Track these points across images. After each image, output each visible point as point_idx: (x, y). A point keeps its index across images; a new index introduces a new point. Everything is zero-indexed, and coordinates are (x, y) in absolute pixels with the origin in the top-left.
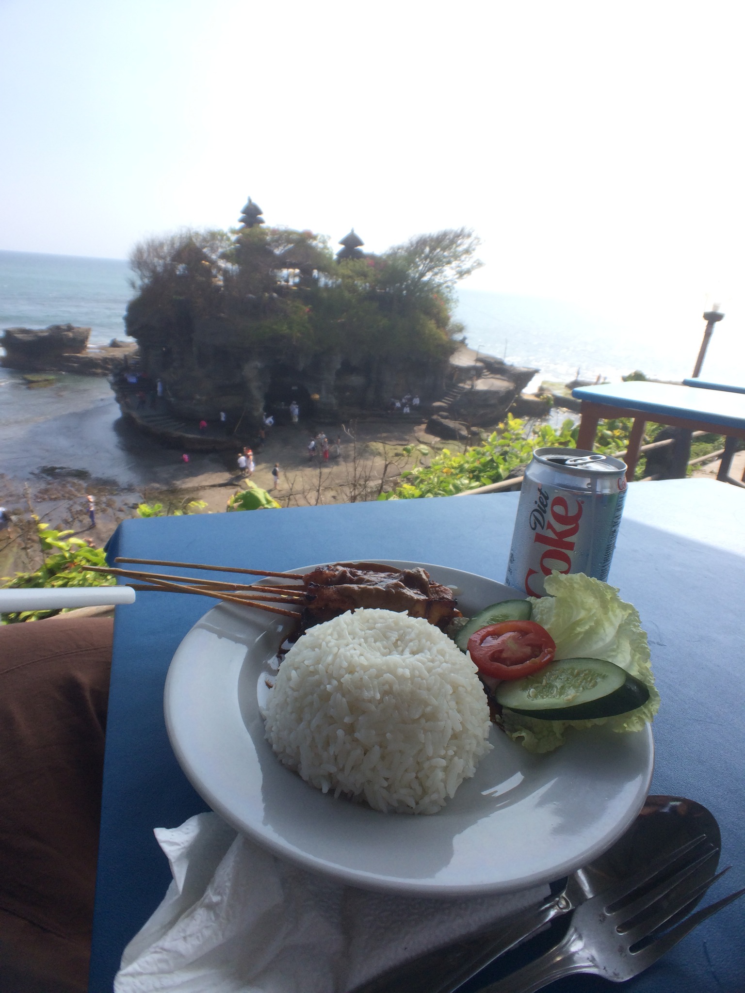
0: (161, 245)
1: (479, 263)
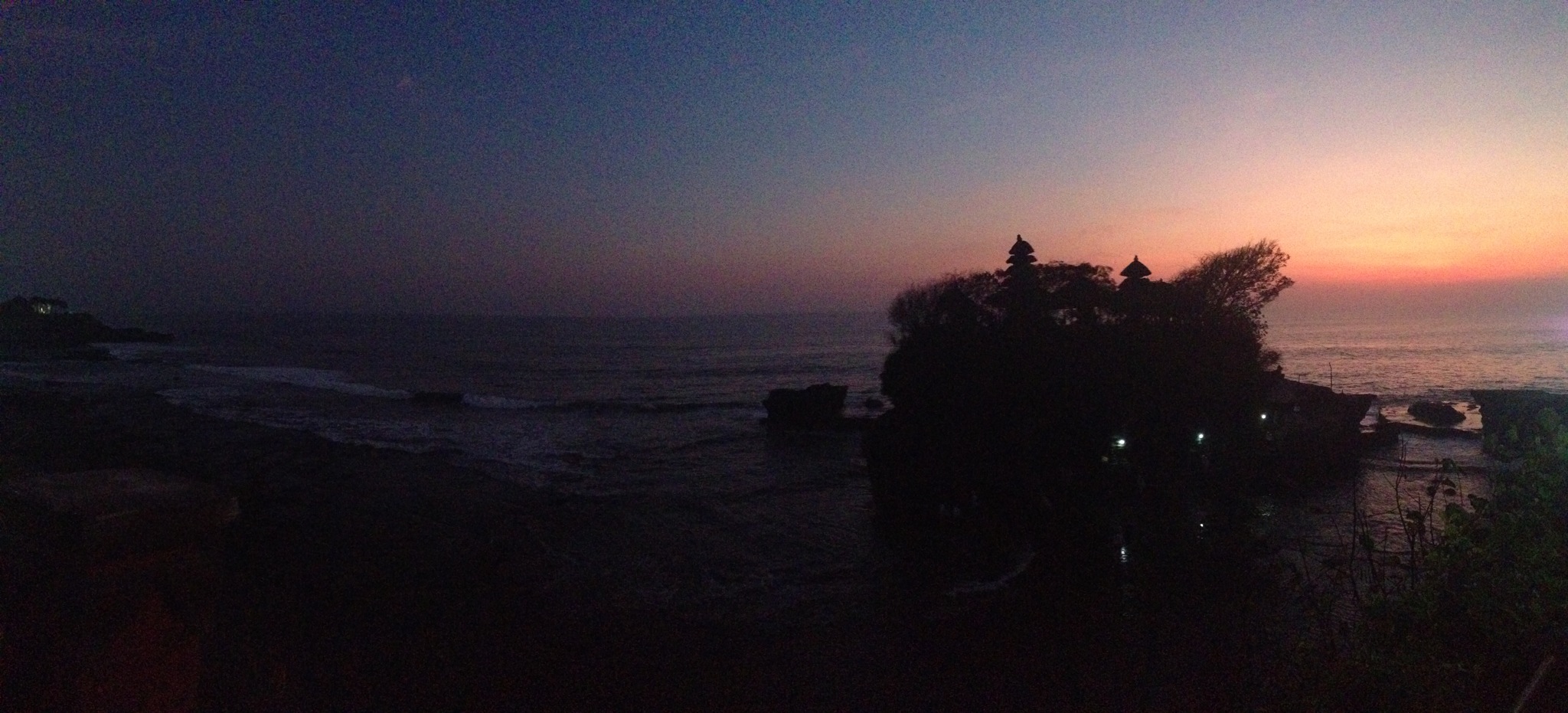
0: (924, 294)
1: (1286, 282)
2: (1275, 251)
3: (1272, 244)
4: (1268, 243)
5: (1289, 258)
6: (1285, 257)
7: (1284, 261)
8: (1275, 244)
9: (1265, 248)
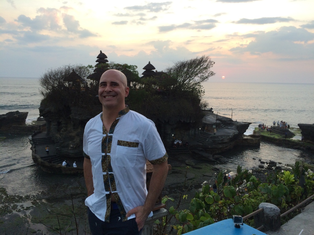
1: (212, 74)
2: (208, 61)
3: (207, 58)
4: (205, 57)
5: (214, 63)
6: (213, 63)
7: (212, 65)
8: (208, 58)
9: (204, 59)
